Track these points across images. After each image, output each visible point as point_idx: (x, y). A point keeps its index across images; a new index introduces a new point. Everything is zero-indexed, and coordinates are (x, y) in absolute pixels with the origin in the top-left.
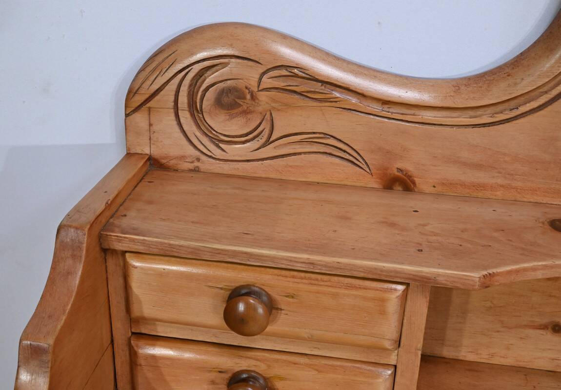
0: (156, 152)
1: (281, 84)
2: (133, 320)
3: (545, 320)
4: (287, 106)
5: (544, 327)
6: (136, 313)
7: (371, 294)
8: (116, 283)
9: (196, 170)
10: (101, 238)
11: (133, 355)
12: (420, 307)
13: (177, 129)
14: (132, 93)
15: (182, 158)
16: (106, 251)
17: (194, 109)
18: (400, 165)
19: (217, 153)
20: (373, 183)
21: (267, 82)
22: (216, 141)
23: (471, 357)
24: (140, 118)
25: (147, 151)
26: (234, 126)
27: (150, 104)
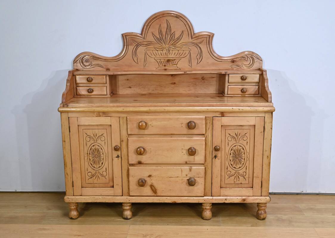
0: (77, 68)
1: (92, 58)
2: (76, 84)
3: (128, 86)
4: (93, 61)
5: (128, 87)
6: (77, 83)
7: (102, 76)
8: (74, 80)
9: (83, 70)
10: (73, 73)
11: (76, 89)
12: (108, 78)
13: (80, 65)
14: (74, 61)
15: (81, 69)
16: (73, 75)
17: (82, 62)
18: (108, 67)
19: (85, 68)
20: (105, 70)
21: (91, 58)
22: (85, 66)
23: (121, 93)
24: (75, 64)
25: (76, 68)
26: (87, 64)
27: (77, 62)
